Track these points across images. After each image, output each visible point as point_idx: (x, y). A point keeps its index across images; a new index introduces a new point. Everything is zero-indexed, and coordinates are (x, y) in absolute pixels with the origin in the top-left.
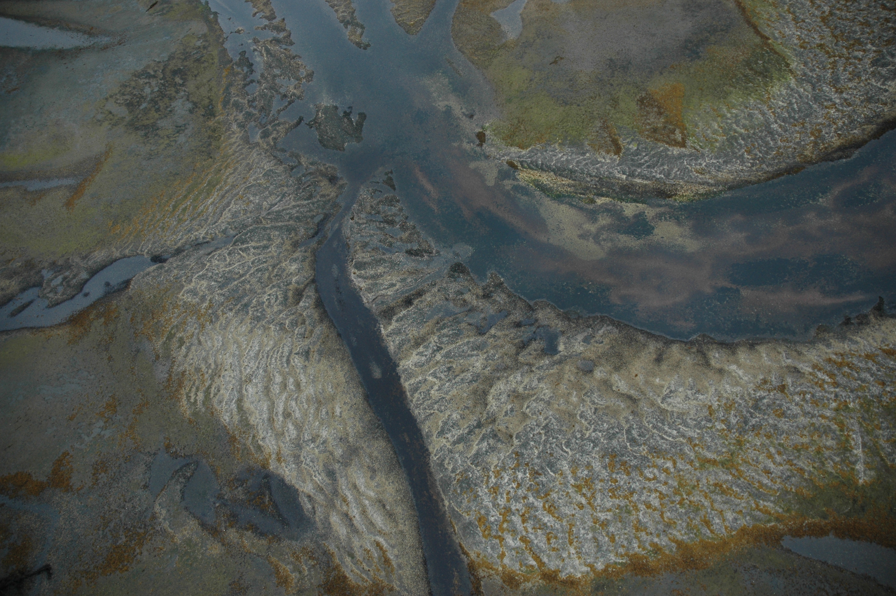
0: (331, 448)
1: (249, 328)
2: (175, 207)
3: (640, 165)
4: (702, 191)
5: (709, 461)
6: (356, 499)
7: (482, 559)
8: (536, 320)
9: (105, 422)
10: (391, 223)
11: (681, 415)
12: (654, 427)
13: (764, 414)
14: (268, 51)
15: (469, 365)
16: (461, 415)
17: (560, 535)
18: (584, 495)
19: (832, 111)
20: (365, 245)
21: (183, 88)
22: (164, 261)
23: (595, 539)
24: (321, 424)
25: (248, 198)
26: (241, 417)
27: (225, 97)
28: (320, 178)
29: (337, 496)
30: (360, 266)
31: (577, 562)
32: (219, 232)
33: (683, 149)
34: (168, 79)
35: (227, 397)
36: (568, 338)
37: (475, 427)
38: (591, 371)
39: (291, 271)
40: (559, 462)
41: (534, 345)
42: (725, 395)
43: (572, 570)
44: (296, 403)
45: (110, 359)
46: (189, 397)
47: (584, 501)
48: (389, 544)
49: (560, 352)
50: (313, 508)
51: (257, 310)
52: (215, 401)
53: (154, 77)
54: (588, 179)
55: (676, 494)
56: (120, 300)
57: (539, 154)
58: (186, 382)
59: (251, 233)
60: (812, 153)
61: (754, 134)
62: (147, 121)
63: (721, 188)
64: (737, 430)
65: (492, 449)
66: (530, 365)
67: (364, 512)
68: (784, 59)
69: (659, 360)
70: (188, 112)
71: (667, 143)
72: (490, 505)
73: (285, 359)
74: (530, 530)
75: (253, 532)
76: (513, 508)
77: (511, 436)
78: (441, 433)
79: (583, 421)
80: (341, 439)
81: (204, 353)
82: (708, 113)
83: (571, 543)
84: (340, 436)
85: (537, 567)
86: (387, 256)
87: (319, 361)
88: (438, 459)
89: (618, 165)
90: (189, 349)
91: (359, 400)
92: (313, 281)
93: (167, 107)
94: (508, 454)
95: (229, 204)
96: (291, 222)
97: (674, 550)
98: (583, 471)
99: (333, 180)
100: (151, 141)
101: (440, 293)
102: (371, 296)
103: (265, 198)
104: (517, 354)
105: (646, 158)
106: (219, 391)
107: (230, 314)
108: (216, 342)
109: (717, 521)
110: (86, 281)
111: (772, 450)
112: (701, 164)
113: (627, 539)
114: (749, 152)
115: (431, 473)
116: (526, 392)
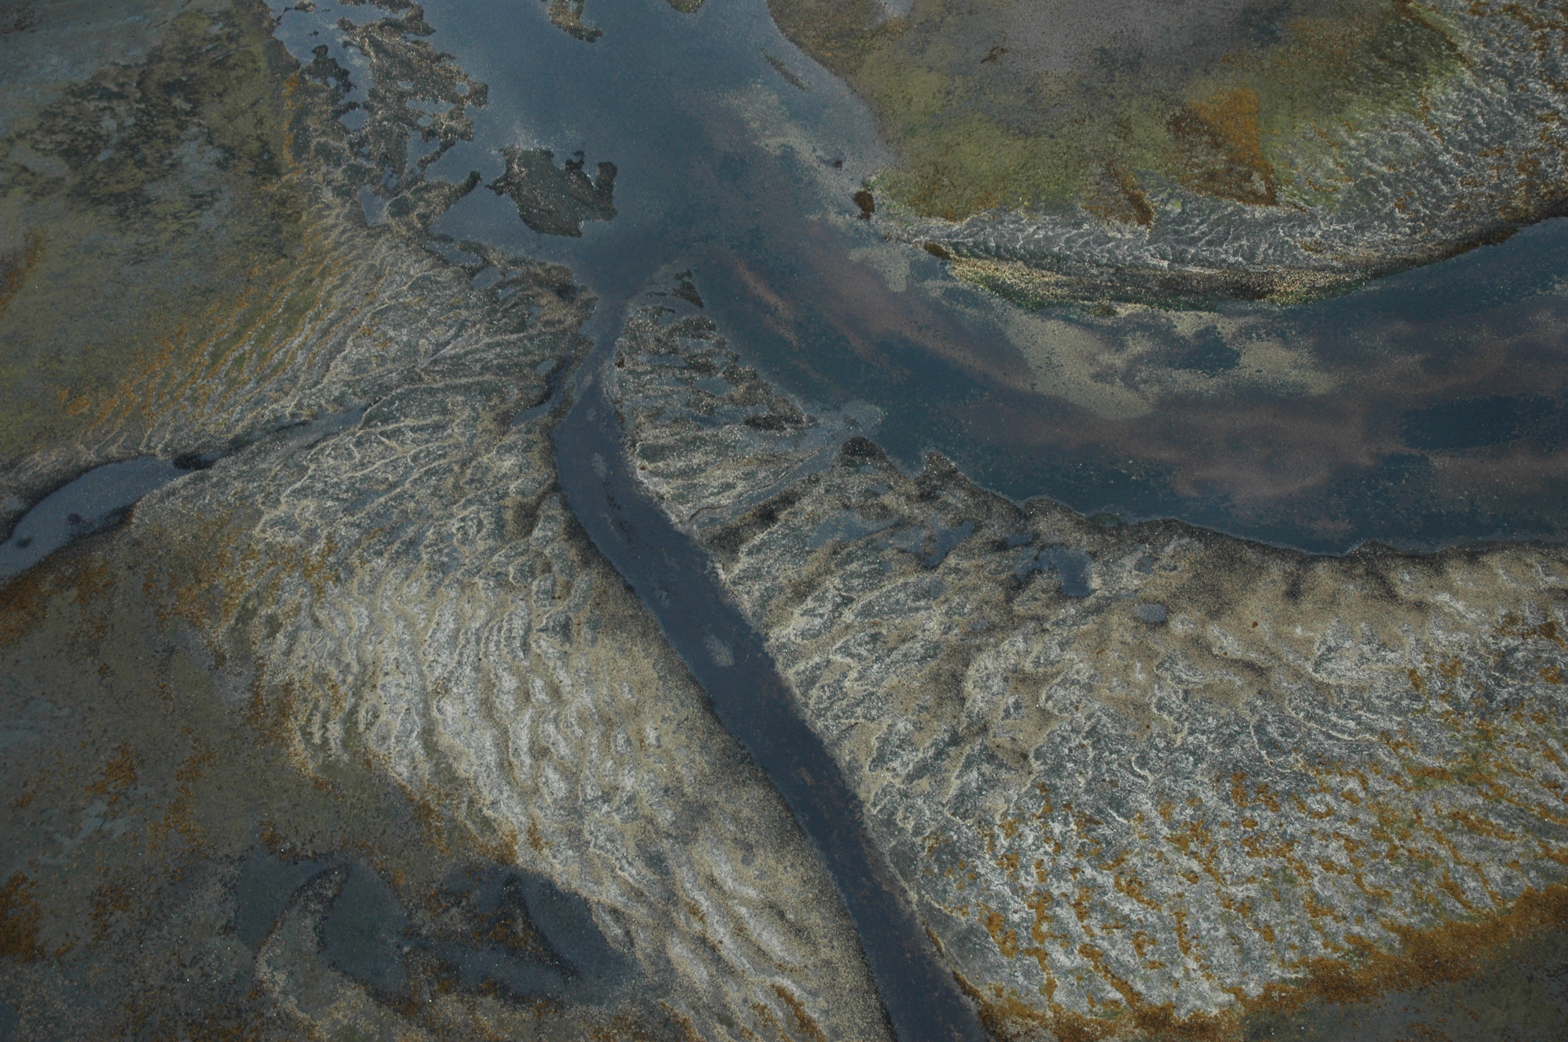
0: (647, 811)
1: (428, 588)
2: (216, 357)
3: (1193, 241)
4: (1321, 283)
5: (1431, 772)
6: (718, 907)
7: (1009, 1000)
8: (1037, 536)
9: (110, 804)
10: (706, 369)
11: (1358, 691)
12: (1309, 717)
13: (1523, 679)
14: (378, 47)
15: (915, 627)
16: (914, 724)
17: (1161, 936)
18: (1194, 855)
19: (1554, 125)
20: (656, 415)
21: (196, 120)
22: (208, 464)
23: (1233, 938)
24: (620, 763)
25: (384, 334)
26: (437, 764)
27: (296, 137)
28: (536, 289)
29: (675, 904)
30: (653, 453)
31: (1205, 986)
32: (328, 402)
33: (1273, 209)
34: (154, 100)
35: (396, 726)
36: (1106, 563)
37: (948, 745)
38: (1164, 623)
39: (503, 471)
40: (1132, 797)
41: (1040, 582)
42: (1437, 649)
43: (1198, 1003)
44: (557, 727)
45: (104, 671)
46: (307, 735)
47: (1195, 866)
48: (804, 989)
49: (1094, 591)
50: (628, 933)
51: (440, 551)
52: (371, 738)
53: (120, 96)
54: (1095, 271)
55: (1378, 839)
56: (112, 550)
57: (989, 230)
58: (295, 706)
59: (401, 400)
60: (1527, 203)
61: (1407, 173)
62: (121, 186)
63: (1358, 275)
64: (1476, 711)
65: (989, 783)
66: (1039, 619)
67: (740, 931)
68: (1443, 35)
69: (1293, 593)
70: (213, 167)
71: (1240, 199)
72: (1007, 891)
73: (517, 643)
74: (1097, 931)
75: (497, 997)
76: (1056, 893)
77: (1025, 757)
78: (880, 760)
79: (1165, 716)
80: (666, 790)
81: (329, 643)
82: (1311, 140)
83: (1186, 950)
84: (663, 785)
85: (1124, 1003)
86: (707, 432)
87: (594, 641)
88: (880, 811)
89: (1150, 243)
90: (293, 638)
91: (693, 710)
92: (555, 488)
93: (162, 158)
94: (1024, 790)
95: (340, 347)
96: (488, 377)
97: (1397, 945)
98: (1183, 809)
99: (564, 292)
100: (137, 226)
101: (830, 497)
102: (685, 510)
103: (422, 332)
104: (1009, 600)
105: (1203, 228)
106: (376, 716)
107: (379, 563)
108: (355, 620)
109: (1473, 885)
110: (19, 516)
111: (1553, 743)
112: (1312, 234)
113: (1297, 932)
114: (1404, 208)
115: (869, 841)
116: (1040, 670)
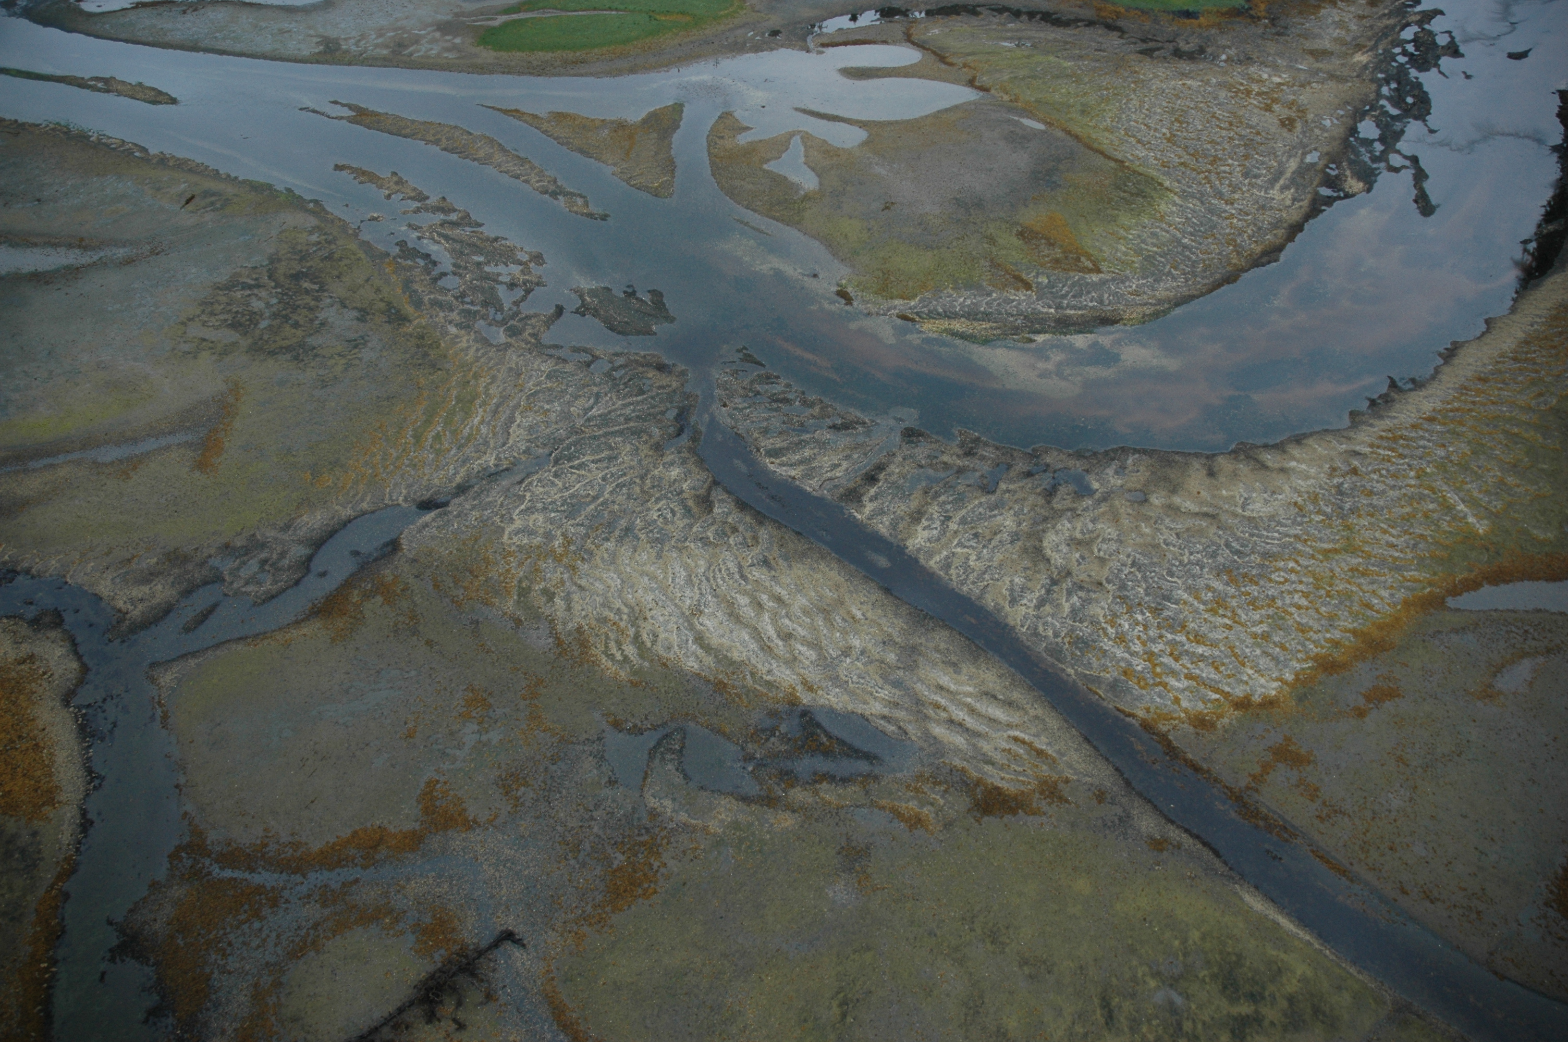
0: (877, 657)
1: (654, 554)
2: (417, 437)
3: (1064, 297)
4: (1148, 312)
5: (1330, 551)
6: (952, 701)
7: (1156, 713)
8: (1048, 466)
9: (479, 724)
10: (786, 401)
11: (1272, 518)
12: (1252, 535)
13: (1354, 497)
14: (447, 238)
15: (999, 526)
16: (1025, 578)
17: (1226, 661)
18: (1224, 616)
19: (1235, 221)
20: (765, 432)
21: (326, 294)
22: (445, 504)
23: (1265, 653)
24: (844, 633)
25: (542, 407)
26: (715, 657)
27: (411, 296)
28: (641, 369)
29: (923, 705)
30: (775, 453)
31: (1262, 681)
32: (519, 454)
33: (1102, 275)
34: (287, 286)
35: (674, 638)
36: (1097, 474)
37: (1051, 586)
38: (1146, 501)
39: (673, 478)
40: (1174, 593)
41: (1062, 490)
42: (1303, 490)
43: (1263, 690)
44: (790, 620)
45: (429, 643)
46: (611, 657)
47: (1228, 622)
48: (1030, 734)
49: (1097, 490)
50: (900, 728)
51: (651, 531)
52: (659, 649)
53: (258, 286)
54: (1011, 319)
55: (1318, 589)
56: (396, 567)
57: (934, 303)
58: (592, 640)
59: (575, 446)
60: (1240, 261)
61: (1169, 250)
62: (287, 341)
63: (1166, 306)
64: (1337, 517)
65: (1086, 602)
66: (1073, 510)
67: (972, 711)
68: (1153, 179)
69: (1211, 474)
70: (355, 322)
71: (1080, 271)
72: (1127, 655)
73: (737, 576)
74: (1189, 665)
75: (828, 783)
76: (1156, 650)
77: (1100, 584)
78: (1013, 601)
79: (1172, 548)
80: (884, 643)
81: (598, 599)
82: (1106, 237)
83: (1244, 665)
84: (880, 640)
85: (1222, 699)
86: (806, 436)
87: (790, 567)
88: (1028, 629)
89: (1038, 300)
90: (568, 599)
91: (877, 595)
92: (715, 483)
93: (312, 321)
94: (1109, 601)
95: (511, 419)
96: (632, 424)
97: (1352, 639)
98: (1206, 594)
99: (661, 368)
100: (312, 364)
101: (907, 462)
102: (814, 482)
103: (570, 404)
104: (1049, 502)
105: (1066, 289)
106: (656, 636)
107: (610, 545)
108: (609, 581)
109: (1376, 601)
110: (310, 558)
111: (1384, 526)
112: (1131, 287)
113: (1298, 643)
114: (1176, 268)
115: (1028, 647)
116: (1087, 536)
